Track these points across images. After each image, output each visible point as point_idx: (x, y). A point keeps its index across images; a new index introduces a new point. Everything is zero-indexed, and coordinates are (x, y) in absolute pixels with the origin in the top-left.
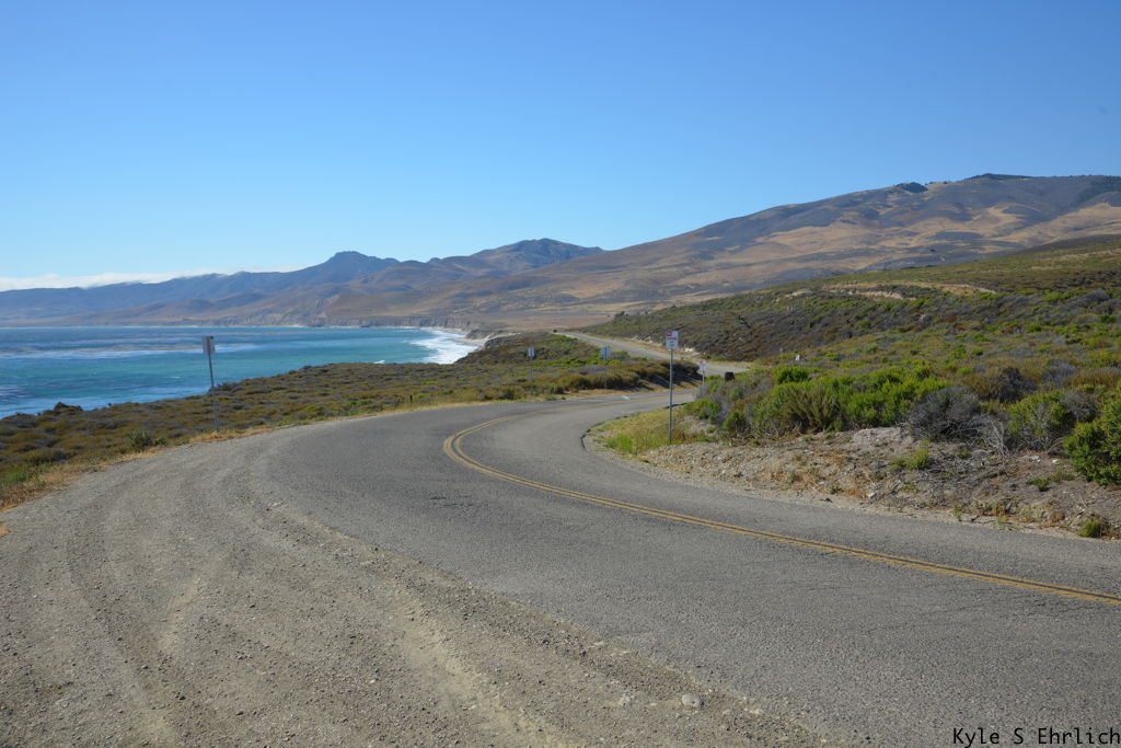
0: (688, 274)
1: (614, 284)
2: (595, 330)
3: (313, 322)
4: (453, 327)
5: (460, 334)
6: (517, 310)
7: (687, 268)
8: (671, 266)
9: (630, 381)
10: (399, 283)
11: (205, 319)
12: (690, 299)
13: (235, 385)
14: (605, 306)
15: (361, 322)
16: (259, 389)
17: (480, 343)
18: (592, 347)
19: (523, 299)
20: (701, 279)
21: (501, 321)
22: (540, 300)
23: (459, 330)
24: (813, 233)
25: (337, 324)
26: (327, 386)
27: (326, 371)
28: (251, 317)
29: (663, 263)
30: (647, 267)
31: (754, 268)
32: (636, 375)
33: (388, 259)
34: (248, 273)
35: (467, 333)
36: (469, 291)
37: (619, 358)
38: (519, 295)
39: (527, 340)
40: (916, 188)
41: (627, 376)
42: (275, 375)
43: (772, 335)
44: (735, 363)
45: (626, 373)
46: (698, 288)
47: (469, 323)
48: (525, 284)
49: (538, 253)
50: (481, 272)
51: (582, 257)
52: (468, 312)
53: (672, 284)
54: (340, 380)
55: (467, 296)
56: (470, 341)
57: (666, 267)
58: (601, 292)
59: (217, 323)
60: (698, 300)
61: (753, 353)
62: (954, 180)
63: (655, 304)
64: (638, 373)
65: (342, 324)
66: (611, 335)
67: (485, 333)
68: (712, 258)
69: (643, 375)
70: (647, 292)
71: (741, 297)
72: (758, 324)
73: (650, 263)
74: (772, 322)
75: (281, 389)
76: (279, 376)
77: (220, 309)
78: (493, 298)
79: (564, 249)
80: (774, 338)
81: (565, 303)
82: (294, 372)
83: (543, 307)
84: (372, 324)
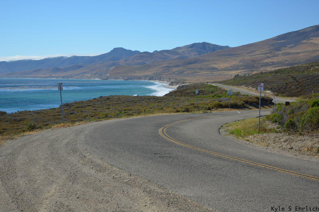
0: (269, 57)
1: (235, 62)
2: (225, 82)
3: (104, 77)
4: (163, 80)
5: (166, 83)
6: (191, 73)
7: (268, 55)
8: (261, 54)
9: (241, 105)
10: (140, 61)
11: (59, 75)
12: (269, 69)
13: (71, 104)
14: (230, 72)
15: (124, 78)
16: (80, 106)
17: (174, 88)
18: (224, 90)
19: (193, 68)
20: (275, 60)
21: (183, 78)
22: (201, 69)
23: (166, 82)
25: (113, 79)
26: (109, 105)
27: (109, 99)
28: (78, 75)
29: (257, 53)
30: (249, 55)
31: (301, 54)
32: (244, 102)
33: (136, 51)
34: (77, 56)
35: (169, 83)
36: (171, 65)
37: (236, 95)
38: (192, 66)
39: (195, 86)
41: (240, 103)
42: (88, 100)
43: (309, 85)
44: (290, 98)
45: (239, 101)
46: (273, 64)
47: (170, 79)
48: (195, 62)
49: (200, 48)
50: (176, 57)
51: (220, 50)
52: (170, 74)
53: (261, 62)
54: (115, 103)
55: (169, 67)
56: (170, 86)
57: (259, 54)
58: (228, 66)
59: (63, 77)
60: (273, 69)
61: (299, 93)
63: (252, 72)
64: (245, 101)
65: (116, 79)
66: (232, 85)
67: (177, 83)
68: (280, 50)
69: (247, 102)
70: (250, 66)
71: (294, 68)
72: (301, 80)
73: (251, 53)
74: (309, 79)
75: (90, 106)
76: (89, 100)
77: (65, 72)
78: (181, 68)
79: (212, 47)
80: (309, 87)
81: (212, 70)
82: (96, 99)
83: (202, 72)
84: (128, 79)
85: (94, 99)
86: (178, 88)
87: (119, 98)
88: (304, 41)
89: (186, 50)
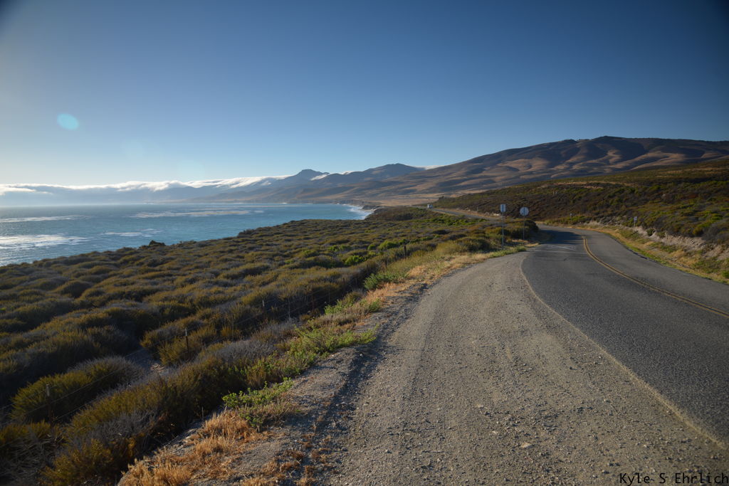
0: (465, 180)
1: (430, 184)
3: (292, 201)
4: (356, 204)
6: (385, 196)
7: (466, 177)
8: (457, 177)
11: (244, 200)
12: (467, 192)
14: (426, 195)
19: (388, 191)
22: (396, 192)
23: (360, 205)
24: (525, 162)
28: (264, 199)
29: (454, 175)
30: (445, 177)
31: (498, 178)
33: (325, 173)
35: (363, 207)
36: (364, 188)
38: (386, 189)
40: (572, 141)
46: (471, 187)
47: (363, 202)
50: (368, 179)
52: (362, 197)
58: (424, 189)
59: (250, 202)
62: (590, 139)
63: (450, 194)
67: (371, 207)
68: (477, 173)
76: (278, 226)
77: (251, 195)
78: (374, 191)
83: (397, 195)
85: (285, 224)
86: (375, 212)
87: (316, 223)
88: (499, 165)
89: (379, 171)
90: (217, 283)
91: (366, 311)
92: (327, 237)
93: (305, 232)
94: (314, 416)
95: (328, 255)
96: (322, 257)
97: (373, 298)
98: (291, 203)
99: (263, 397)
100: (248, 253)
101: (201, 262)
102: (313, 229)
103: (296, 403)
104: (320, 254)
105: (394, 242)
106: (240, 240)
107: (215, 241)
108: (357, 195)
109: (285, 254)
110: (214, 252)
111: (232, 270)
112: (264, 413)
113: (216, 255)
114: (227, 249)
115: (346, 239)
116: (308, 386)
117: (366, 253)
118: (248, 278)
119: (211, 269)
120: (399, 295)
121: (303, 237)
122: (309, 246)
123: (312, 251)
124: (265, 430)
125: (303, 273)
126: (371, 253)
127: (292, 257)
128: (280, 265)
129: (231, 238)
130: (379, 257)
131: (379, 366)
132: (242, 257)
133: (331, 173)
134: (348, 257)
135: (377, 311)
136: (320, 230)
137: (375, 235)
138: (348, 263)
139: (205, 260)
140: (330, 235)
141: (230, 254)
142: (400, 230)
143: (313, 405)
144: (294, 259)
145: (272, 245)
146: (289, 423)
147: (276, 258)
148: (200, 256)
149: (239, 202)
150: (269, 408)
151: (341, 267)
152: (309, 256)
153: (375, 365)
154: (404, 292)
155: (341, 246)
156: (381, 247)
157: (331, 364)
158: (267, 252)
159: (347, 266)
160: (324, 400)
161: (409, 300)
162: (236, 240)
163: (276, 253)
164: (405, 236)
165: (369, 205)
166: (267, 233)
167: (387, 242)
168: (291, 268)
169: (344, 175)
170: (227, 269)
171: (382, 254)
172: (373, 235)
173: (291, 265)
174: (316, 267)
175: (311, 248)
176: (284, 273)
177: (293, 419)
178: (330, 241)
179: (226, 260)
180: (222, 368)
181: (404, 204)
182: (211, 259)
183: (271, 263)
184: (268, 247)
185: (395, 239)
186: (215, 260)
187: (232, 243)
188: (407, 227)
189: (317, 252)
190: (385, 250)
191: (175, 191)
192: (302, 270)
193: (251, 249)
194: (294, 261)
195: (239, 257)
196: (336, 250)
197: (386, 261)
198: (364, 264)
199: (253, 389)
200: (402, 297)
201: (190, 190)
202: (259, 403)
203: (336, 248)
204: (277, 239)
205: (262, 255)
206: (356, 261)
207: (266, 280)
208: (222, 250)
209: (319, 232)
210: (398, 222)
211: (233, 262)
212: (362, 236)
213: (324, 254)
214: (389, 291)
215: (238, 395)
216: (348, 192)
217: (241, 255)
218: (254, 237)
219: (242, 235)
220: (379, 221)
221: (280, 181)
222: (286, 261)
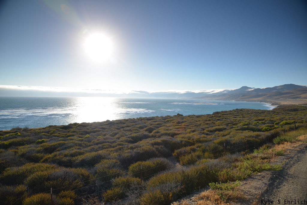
4: (268, 102)
6: (283, 99)
19: (285, 97)
27: (242, 110)
35: (271, 104)
36: (272, 95)
42: (229, 111)
52: (271, 99)
78: (277, 97)
89: (281, 87)
90: (203, 133)
91: (275, 154)
92: (254, 117)
93: (243, 114)
94: (251, 201)
95: (254, 125)
96: (251, 126)
97: (279, 148)
98: (237, 101)
99: (227, 187)
100: (217, 121)
101: (197, 124)
102: (246, 113)
103: (242, 193)
104: (250, 125)
105: (288, 121)
106: (213, 116)
107: (203, 115)
108: (268, 98)
109: (234, 123)
110: (203, 120)
111: (210, 128)
112: (228, 194)
113: (203, 121)
114: (208, 119)
115: (263, 119)
116: (247, 186)
117: (273, 126)
118: (217, 132)
119: (201, 127)
120: (293, 148)
121: (241, 116)
122: (245, 121)
123: (246, 123)
124: (228, 202)
125: (242, 133)
126: (276, 126)
127: (237, 125)
128: (231, 128)
129: (210, 115)
130: (280, 128)
131: (284, 183)
132: (214, 123)
133: (256, 88)
134: (264, 127)
135: (281, 155)
136: (250, 114)
137: (278, 118)
138: (264, 130)
139: (199, 123)
140: (255, 116)
141: (209, 122)
142: (292, 116)
143: (251, 196)
144: (238, 126)
145: (228, 119)
146: (239, 202)
147: (229, 125)
148: (197, 121)
149: (213, 99)
150: (230, 192)
151: (260, 131)
152: (245, 125)
153: (282, 183)
154: (296, 147)
155: (260, 122)
156: (281, 123)
157: (259, 177)
158: (225, 122)
159: (263, 131)
160: (256, 194)
161: (299, 152)
162: (212, 115)
163: (229, 122)
164: (294, 119)
165: (275, 103)
166: (225, 113)
167: (284, 122)
168: (236, 130)
169: (263, 89)
170: (208, 128)
171: (282, 127)
172: (276, 118)
173: (236, 128)
174: (249, 130)
175: (245, 122)
176: (233, 132)
177: (241, 200)
178: (255, 119)
179: (207, 124)
180: (208, 170)
181: (293, 104)
182: (201, 123)
183: (227, 127)
184: (226, 120)
185: (288, 120)
186: (203, 123)
187: (210, 117)
188: (295, 115)
189: (249, 124)
190: (284, 125)
191: (188, 94)
192: (242, 131)
193: (218, 120)
194: (238, 127)
195: (213, 123)
196: (258, 123)
197: (284, 131)
198: (272, 131)
199: (222, 183)
200: (295, 150)
201: (194, 94)
202: (225, 189)
203: (258, 122)
204: (230, 116)
205: (223, 123)
206: (268, 129)
207: (225, 134)
208: (206, 119)
209: (249, 115)
210: (290, 112)
211: (210, 125)
212: (271, 118)
213: (252, 125)
214: (287, 146)
215: (216, 183)
216: (264, 97)
217: (214, 122)
218: (220, 115)
219: (214, 113)
220: (280, 111)
221: (232, 91)
222: (234, 127)
